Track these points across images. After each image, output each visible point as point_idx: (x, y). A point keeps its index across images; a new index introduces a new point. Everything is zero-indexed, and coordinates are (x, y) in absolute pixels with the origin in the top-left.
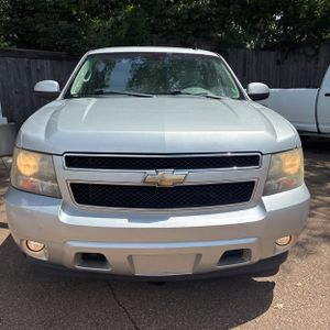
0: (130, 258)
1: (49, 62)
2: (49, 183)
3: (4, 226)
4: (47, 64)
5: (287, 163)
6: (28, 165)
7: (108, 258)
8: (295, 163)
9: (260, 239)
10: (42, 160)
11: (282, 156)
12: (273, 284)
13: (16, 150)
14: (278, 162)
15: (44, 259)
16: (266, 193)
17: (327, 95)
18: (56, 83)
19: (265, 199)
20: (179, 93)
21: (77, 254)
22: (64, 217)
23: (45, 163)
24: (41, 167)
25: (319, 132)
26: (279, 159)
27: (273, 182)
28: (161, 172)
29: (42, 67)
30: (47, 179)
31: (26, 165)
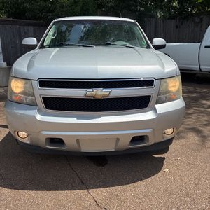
0: (78, 140)
1: (32, 27)
2: (30, 97)
3: (6, 127)
4: (31, 28)
5: (171, 85)
6: (18, 87)
7: (65, 141)
8: (175, 85)
9: (154, 129)
10: (26, 83)
11: (168, 80)
12: (164, 158)
13: (11, 78)
14: (165, 84)
15: (28, 142)
16: (158, 102)
17: (205, 47)
18: (35, 39)
19: (157, 106)
20: (109, 44)
21: (47, 139)
22: (39, 117)
23: (27, 85)
24: (25, 87)
25: (201, 70)
26: (166, 82)
27: (162, 96)
28: (95, 90)
29: (28, 30)
30: (29, 95)
31: (17, 87)
